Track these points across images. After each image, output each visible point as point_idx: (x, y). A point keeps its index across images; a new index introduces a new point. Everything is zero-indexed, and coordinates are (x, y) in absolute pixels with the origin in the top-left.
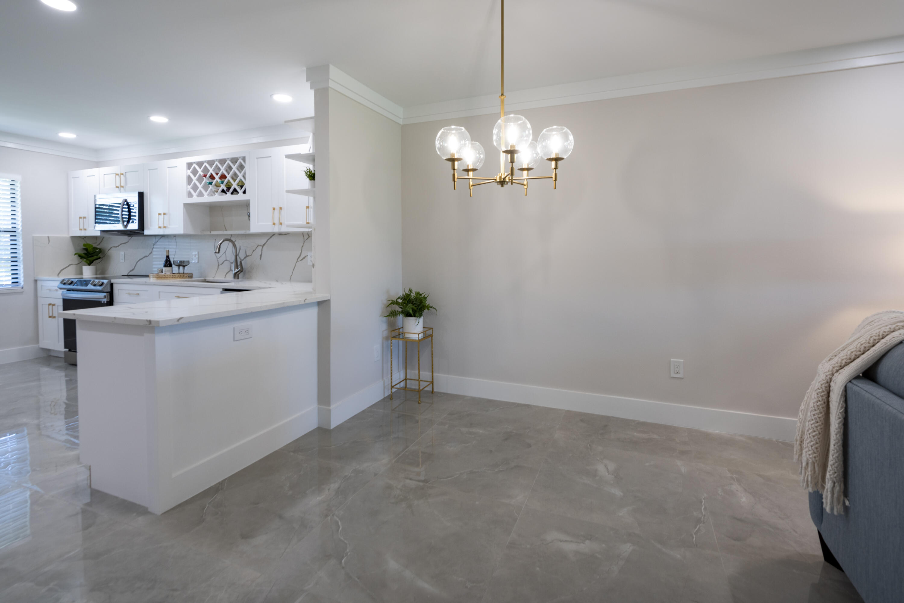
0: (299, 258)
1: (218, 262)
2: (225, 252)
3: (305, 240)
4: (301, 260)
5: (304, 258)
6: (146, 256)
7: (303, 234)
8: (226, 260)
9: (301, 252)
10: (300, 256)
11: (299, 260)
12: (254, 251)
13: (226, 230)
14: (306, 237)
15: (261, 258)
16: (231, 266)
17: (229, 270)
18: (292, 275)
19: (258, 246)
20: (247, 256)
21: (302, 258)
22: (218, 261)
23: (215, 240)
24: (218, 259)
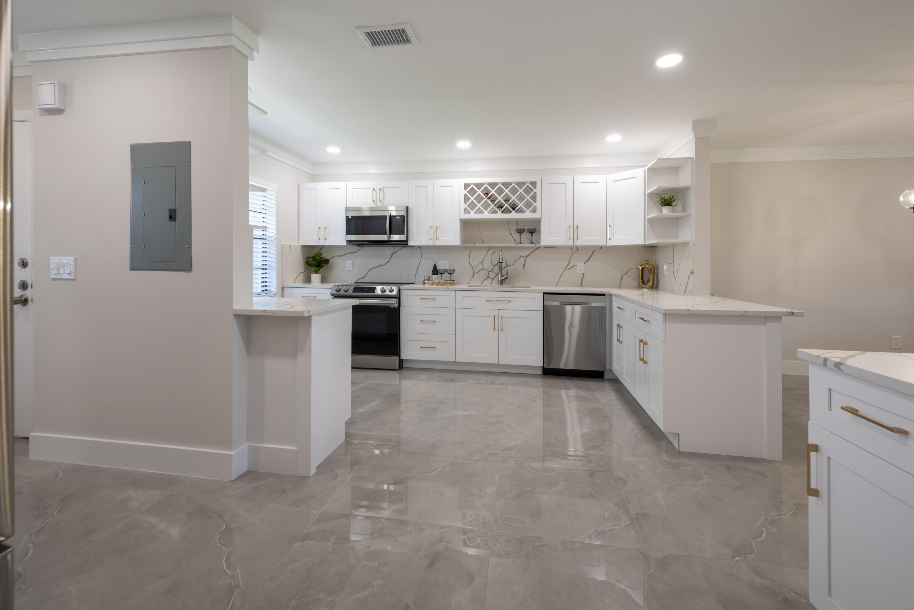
0: (566, 267)
1: (474, 271)
2: (482, 262)
3: (573, 252)
4: (569, 269)
5: (572, 267)
6: (382, 265)
7: (571, 247)
8: (483, 269)
9: (569, 262)
10: (568, 265)
11: (566, 269)
12: (516, 261)
13: (483, 243)
14: (575, 250)
15: (524, 267)
16: (489, 274)
17: (487, 277)
18: (558, 281)
19: (521, 257)
20: (508, 265)
21: (570, 267)
22: (473, 269)
23: (470, 251)
24: (473, 268)
